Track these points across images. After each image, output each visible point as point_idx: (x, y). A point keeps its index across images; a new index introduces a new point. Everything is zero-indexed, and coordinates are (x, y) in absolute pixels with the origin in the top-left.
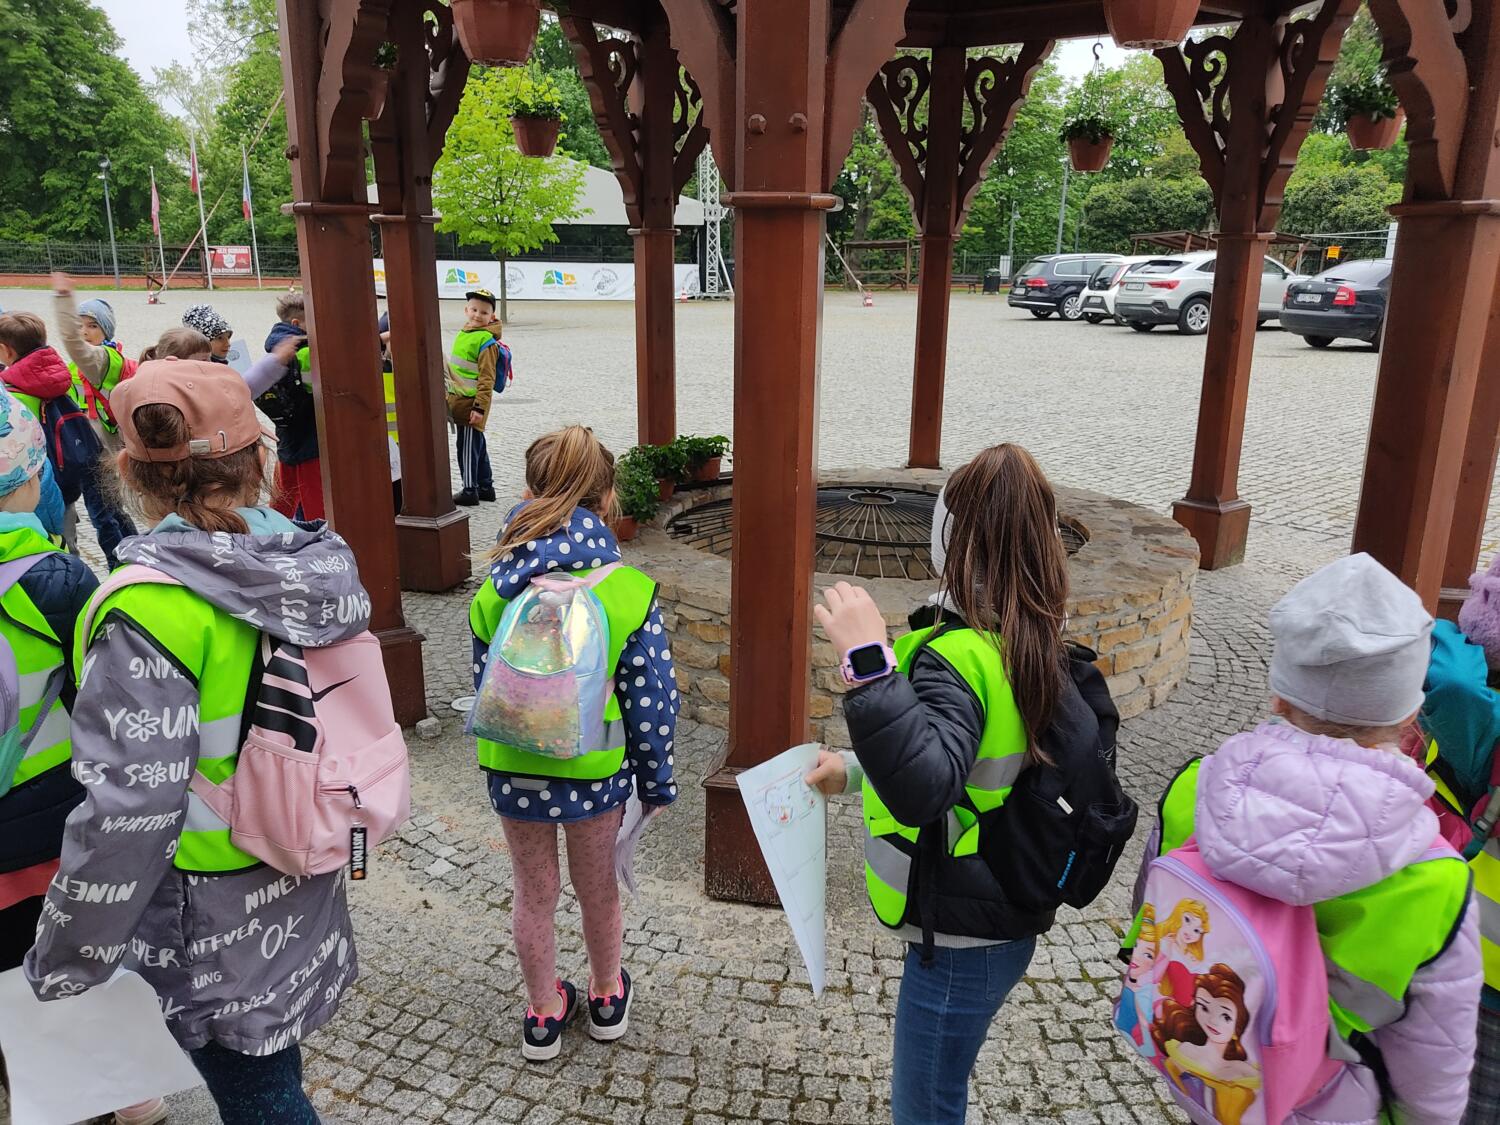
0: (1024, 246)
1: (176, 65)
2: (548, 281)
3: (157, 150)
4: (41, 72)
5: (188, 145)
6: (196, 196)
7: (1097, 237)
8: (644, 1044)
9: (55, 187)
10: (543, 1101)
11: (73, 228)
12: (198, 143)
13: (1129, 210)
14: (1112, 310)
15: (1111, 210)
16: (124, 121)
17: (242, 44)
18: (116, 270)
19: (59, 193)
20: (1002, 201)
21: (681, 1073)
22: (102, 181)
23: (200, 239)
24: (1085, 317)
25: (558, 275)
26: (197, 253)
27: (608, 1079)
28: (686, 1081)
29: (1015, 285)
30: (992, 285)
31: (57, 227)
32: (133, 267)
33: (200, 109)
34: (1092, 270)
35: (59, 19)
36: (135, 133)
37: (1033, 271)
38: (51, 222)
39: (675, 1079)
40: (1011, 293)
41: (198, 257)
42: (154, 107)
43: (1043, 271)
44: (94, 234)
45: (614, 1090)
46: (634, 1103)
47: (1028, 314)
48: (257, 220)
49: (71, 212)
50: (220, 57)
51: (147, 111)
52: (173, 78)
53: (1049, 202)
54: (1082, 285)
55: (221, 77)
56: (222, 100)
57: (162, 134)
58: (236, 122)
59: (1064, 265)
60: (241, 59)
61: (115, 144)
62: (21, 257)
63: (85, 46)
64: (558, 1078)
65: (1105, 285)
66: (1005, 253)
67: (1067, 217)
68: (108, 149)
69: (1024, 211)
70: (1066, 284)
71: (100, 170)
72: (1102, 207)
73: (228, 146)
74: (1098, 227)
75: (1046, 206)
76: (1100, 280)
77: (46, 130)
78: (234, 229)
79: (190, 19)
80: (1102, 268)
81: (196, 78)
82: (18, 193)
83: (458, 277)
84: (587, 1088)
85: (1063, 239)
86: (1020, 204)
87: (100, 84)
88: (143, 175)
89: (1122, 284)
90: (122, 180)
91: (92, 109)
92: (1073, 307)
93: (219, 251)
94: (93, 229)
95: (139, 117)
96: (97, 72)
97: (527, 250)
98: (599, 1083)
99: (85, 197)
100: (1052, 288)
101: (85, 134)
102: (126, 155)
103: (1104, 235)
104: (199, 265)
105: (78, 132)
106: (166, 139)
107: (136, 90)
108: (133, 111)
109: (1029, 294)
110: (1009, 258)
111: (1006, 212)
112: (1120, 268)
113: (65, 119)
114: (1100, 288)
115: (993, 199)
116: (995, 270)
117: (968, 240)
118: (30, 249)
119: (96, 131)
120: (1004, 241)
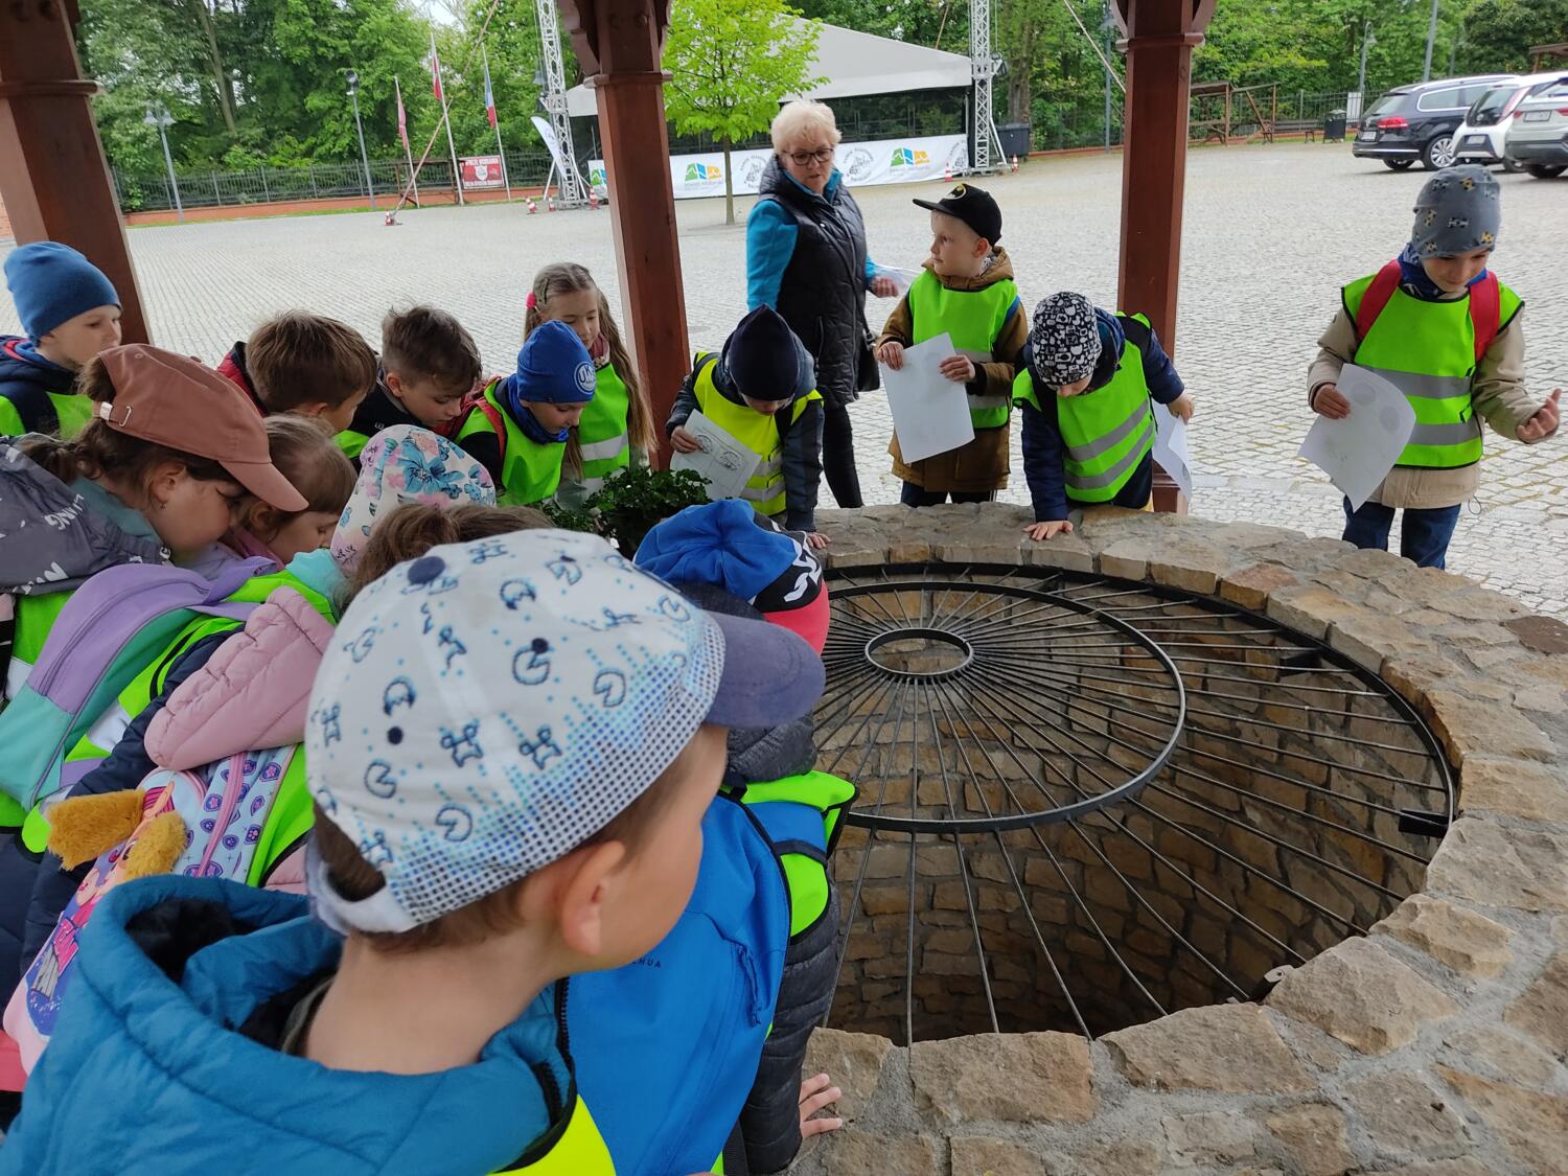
0: (1380, 79)
3: (410, 59)
7: (1480, 58)
9: (318, 109)
11: (336, 150)
13: (1526, 19)
14: (1500, 151)
15: (1501, 20)
16: (377, 32)
18: (371, 192)
19: (323, 114)
20: (1353, 24)
22: (353, 97)
26: (446, 166)
29: (1362, 130)
30: (1334, 130)
31: (321, 150)
32: (388, 185)
34: (1472, 99)
36: (387, 43)
37: (1388, 108)
38: (316, 145)
40: (1357, 138)
41: (447, 171)
43: (1401, 108)
44: (352, 154)
47: (1381, 165)
49: (334, 134)
53: (1415, 19)
54: (1456, 121)
57: (413, 40)
59: (1434, 95)
61: (370, 58)
62: (292, 183)
65: (1491, 118)
66: (1354, 88)
67: (1439, 36)
68: (363, 62)
69: (1381, 32)
70: (1435, 121)
71: (349, 87)
72: (1489, 18)
74: (1482, 45)
75: (1412, 24)
76: (1483, 112)
77: (304, 51)
80: (1488, 95)
83: (698, 173)
85: (1433, 65)
86: (1376, 25)
89: (1517, 114)
90: (378, 95)
91: (348, 23)
92: (1443, 152)
93: (467, 163)
95: (390, 26)
97: (751, 134)
99: (345, 116)
100: (1415, 128)
101: (342, 50)
102: (380, 67)
103: (1490, 54)
104: (448, 179)
105: (335, 49)
106: (418, 46)
108: (385, 20)
109: (1385, 138)
110: (1360, 95)
111: (1357, 37)
112: (1515, 91)
113: (323, 38)
114: (1484, 123)
115: (1340, 23)
116: (1341, 111)
117: (1307, 77)
118: (299, 174)
119: (352, 46)
120: (1353, 73)
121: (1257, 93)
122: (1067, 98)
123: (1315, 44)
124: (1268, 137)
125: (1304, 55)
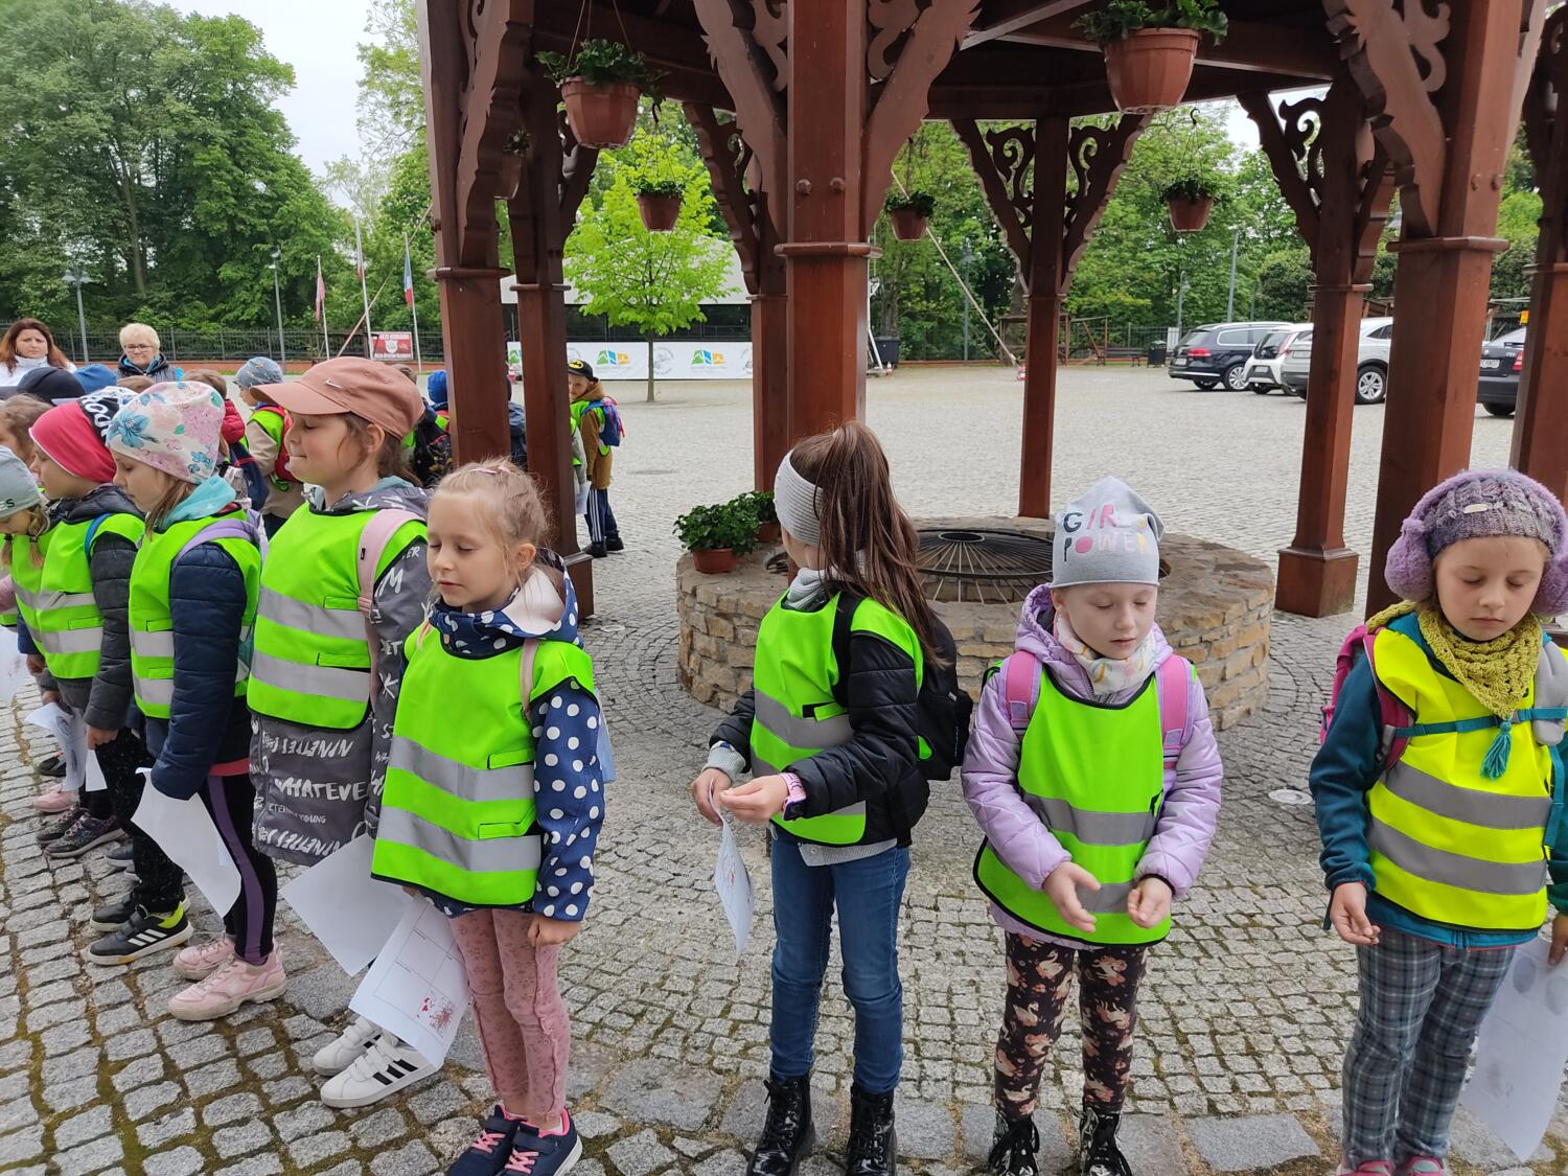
0: (1193, 318)
1: (345, 160)
2: (697, 361)
3: (325, 240)
4: (223, 172)
5: (353, 235)
6: (361, 285)
7: (1273, 307)
8: (698, 957)
9: (230, 279)
10: (609, 990)
11: (244, 317)
12: (364, 232)
13: (1308, 279)
14: (1279, 381)
15: (1289, 279)
16: (295, 214)
17: (406, 137)
18: (283, 356)
19: (233, 284)
20: (1170, 271)
21: (726, 977)
22: (272, 271)
23: (363, 326)
24: (1251, 387)
25: (707, 355)
26: (360, 339)
27: (664, 978)
28: (730, 982)
29: (1177, 357)
30: (1156, 357)
31: (230, 316)
32: (299, 352)
33: (366, 200)
34: (1258, 339)
35: (241, 122)
36: (306, 225)
37: (1195, 341)
38: (225, 312)
39: (720, 981)
40: (1173, 364)
41: (361, 343)
42: (323, 199)
43: (1206, 340)
44: (264, 322)
45: (668, 985)
46: (683, 994)
47: (1191, 385)
48: (419, 306)
49: (244, 302)
50: (385, 150)
51: (317, 201)
52: (342, 171)
53: (1221, 272)
54: (1247, 354)
55: (387, 169)
56: (387, 191)
57: (331, 225)
58: (398, 213)
59: (1229, 334)
60: (405, 151)
61: (286, 236)
62: (197, 345)
63: (265, 145)
64: (624, 976)
65: (1271, 354)
66: (1174, 324)
67: (1239, 286)
68: (279, 241)
69: (1194, 280)
70: (1232, 353)
71: (271, 261)
72: (1279, 276)
73: (391, 235)
74: (1275, 297)
75: (1218, 276)
76: (1266, 349)
77: (224, 226)
78: (396, 315)
79: (359, 116)
80: (1269, 336)
81: (364, 170)
82: (198, 286)
83: (609, 358)
84: (646, 984)
85: (1235, 309)
86: (1190, 273)
87: (276, 181)
88: (311, 264)
89: (1288, 352)
90: (292, 271)
91: (267, 205)
92: (1238, 378)
93: (381, 337)
94: (263, 318)
95: (309, 210)
96: (273, 169)
97: (675, 329)
98: (658, 980)
99: (257, 287)
100: (1215, 358)
101: (260, 229)
102: (296, 247)
103: (1281, 304)
104: (362, 350)
105: (254, 227)
106: (333, 229)
107: (307, 184)
108: (304, 205)
109: (1192, 365)
110: (1178, 329)
111: (1175, 283)
112: (1288, 335)
113: (242, 215)
114: (1266, 357)
115: (1160, 270)
116: (1161, 342)
117: (1134, 312)
118: (205, 337)
119: (269, 225)
120: (1173, 312)
121: (1092, 324)
122: (929, 318)
123: (1140, 285)
124: (1101, 362)
125: (1131, 294)
